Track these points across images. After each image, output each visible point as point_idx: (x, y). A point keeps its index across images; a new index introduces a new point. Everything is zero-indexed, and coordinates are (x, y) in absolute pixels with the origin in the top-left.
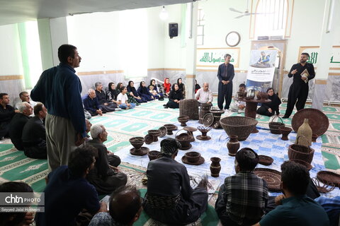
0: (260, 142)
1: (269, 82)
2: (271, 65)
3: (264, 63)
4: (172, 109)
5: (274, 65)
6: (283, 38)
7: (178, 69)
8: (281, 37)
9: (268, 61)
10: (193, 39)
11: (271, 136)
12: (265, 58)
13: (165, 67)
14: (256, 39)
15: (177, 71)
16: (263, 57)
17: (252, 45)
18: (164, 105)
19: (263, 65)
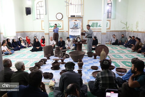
0: (87, 61)
1: (79, 36)
2: (79, 28)
3: (76, 27)
4: (35, 52)
5: (80, 28)
6: (81, 16)
7: (32, 32)
8: (80, 16)
9: (77, 26)
10: (47, 15)
11: (89, 58)
12: (76, 25)
13: (25, 31)
14: (70, 16)
15: (32, 33)
16: (75, 24)
17: (69, 19)
18: (31, 50)
19: (75, 28)
